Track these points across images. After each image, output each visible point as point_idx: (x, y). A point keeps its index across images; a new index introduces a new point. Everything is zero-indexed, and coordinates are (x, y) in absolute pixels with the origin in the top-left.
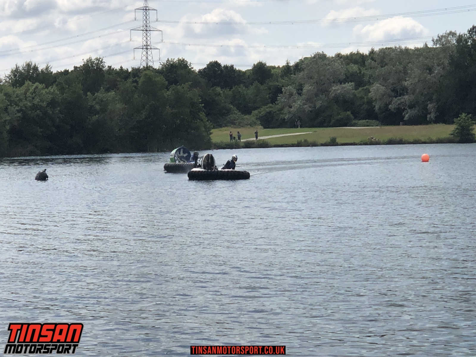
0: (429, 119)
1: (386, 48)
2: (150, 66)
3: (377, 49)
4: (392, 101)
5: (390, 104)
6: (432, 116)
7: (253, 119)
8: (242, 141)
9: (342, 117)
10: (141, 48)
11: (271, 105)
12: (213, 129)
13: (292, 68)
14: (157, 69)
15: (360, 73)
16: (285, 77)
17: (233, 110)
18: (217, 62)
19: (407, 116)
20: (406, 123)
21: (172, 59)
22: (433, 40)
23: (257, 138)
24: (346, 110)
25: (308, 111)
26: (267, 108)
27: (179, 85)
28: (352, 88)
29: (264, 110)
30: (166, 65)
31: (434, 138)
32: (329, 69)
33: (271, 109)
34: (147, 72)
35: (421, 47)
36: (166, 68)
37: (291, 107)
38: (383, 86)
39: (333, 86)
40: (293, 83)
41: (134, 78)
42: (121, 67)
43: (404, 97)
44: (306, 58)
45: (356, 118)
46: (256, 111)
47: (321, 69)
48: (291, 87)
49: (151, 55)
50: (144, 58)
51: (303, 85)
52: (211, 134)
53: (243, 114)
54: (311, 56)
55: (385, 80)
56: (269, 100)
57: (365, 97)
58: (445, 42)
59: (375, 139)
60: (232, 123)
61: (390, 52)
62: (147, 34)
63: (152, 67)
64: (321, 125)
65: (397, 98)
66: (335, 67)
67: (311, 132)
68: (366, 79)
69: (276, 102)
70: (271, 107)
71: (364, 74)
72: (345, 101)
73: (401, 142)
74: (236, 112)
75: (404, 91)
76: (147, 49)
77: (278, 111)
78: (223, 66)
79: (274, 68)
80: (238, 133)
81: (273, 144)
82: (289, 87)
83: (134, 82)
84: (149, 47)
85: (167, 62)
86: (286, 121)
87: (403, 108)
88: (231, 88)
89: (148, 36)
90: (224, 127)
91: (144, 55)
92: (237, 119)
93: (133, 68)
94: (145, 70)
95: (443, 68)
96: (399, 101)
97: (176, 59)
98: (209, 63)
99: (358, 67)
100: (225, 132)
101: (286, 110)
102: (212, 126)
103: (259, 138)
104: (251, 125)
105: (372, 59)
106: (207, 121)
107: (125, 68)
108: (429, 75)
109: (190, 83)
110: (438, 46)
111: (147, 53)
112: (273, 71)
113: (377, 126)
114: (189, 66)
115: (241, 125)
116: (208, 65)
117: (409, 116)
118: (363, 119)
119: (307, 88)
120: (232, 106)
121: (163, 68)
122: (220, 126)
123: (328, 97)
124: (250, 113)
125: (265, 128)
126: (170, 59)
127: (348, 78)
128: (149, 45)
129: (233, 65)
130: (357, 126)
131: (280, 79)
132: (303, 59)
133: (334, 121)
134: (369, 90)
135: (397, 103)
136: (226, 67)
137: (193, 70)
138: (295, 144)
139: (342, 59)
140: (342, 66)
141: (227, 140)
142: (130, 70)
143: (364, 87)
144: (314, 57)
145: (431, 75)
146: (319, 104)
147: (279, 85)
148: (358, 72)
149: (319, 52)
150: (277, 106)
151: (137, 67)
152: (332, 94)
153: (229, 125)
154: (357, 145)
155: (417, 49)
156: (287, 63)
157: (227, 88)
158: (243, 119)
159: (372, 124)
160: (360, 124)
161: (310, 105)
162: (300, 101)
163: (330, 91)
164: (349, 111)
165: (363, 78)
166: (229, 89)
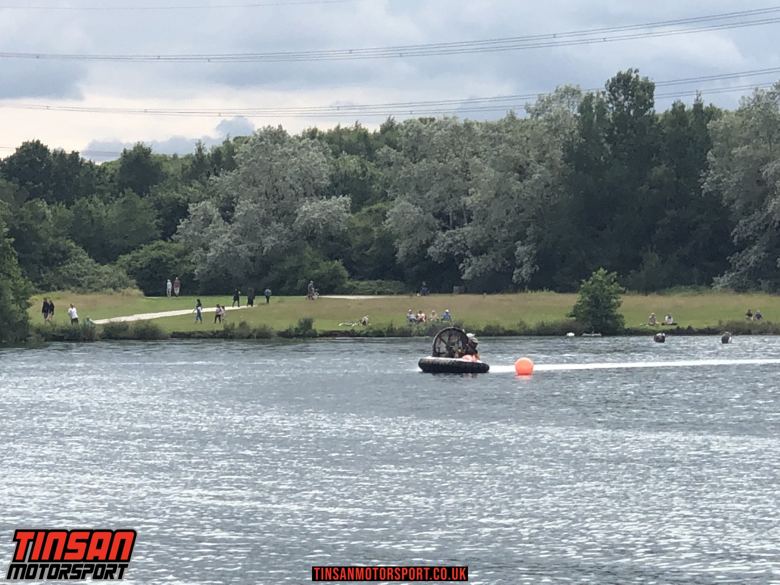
0: (517, 277)
3: (401, 120)
4: (433, 238)
5: (428, 245)
6: (525, 271)
7: (122, 274)
9: (323, 272)
11: (162, 243)
13: (209, 160)
15: (364, 174)
16: (193, 180)
17: (76, 254)
18: (38, 142)
19: (468, 271)
20: (469, 288)
22: (528, 108)
24: (332, 257)
25: (246, 257)
26: (154, 250)
28: (345, 208)
29: (147, 253)
31: (532, 323)
32: (293, 165)
33: (161, 252)
35: (502, 119)
37: (207, 249)
38: (416, 205)
39: (303, 203)
40: (212, 194)
43: (463, 230)
44: (240, 137)
45: (353, 275)
46: (128, 256)
47: (276, 164)
48: (208, 204)
51: (235, 200)
52: (29, 305)
53: (97, 262)
55: (420, 191)
56: (159, 233)
57: (375, 231)
60: (75, 283)
61: (434, 129)
65: (448, 231)
66: (307, 160)
68: (376, 188)
69: (174, 237)
70: (160, 248)
71: (372, 177)
72: (330, 238)
74: (81, 257)
75: (463, 216)
77: (178, 256)
78: (51, 150)
82: (203, 203)
87: (458, 254)
88: (70, 203)
90: (54, 290)
92: (86, 274)
95: (551, 167)
96: (450, 239)
98: (21, 144)
99: (360, 161)
101: (196, 255)
102: (32, 289)
104: (115, 288)
105: (392, 144)
106: (22, 276)
108: (519, 182)
113: (400, 293)
117: (473, 270)
118: (370, 279)
119: (244, 207)
120: (73, 244)
122: (46, 288)
123: (291, 228)
124: (113, 260)
125: (149, 295)
127: (336, 185)
129: (77, 153)
130: (354, 295)
131: (182, 185)
134: (384, 213)
135: (445, 244)
136: (60, 155)
138: (218, 332)
140: (325, 159)
143: (372, 205)
144: (262, 137)
145: (522, 182)
146: (269, 242)
147: (179, 199)
148: (360, 172)
149: (271, 126)
150: (176, 245)
152: (299, 221)
153: (65, 286)
156: (200, 150)
157: (61, 204)
158: (98, 274)
159: (389, 290)
160: (362, 289)
161: (251, 244)
162: (229, 234)
163: (296, 215)
164: (337, 259)
165: (372, 185)
166: (64, 206)
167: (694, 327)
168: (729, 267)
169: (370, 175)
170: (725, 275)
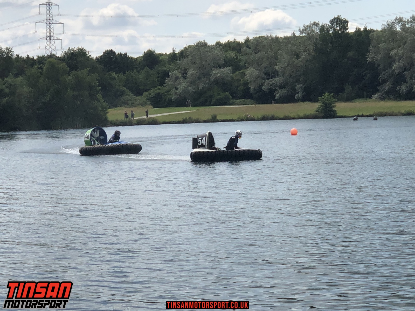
0: (297, 97)
1: (259, 37)
2: (53, 54)
3: (251, 38)
4: (264, 83)
5: (262, 85)
6: (299, 95)
7: (145, 99)
8: (134, 119)
9: (222, 97)
10: (45, 39)
11: (160, 87)
12: (109, 108)
13: (178, 55)
14: (60, 57)
15: (237, 58)
16: (171, 63)
18: (112, 50)
19: (277, 96)
20: (277, 102)
21: (72, 48)
22: (300, 30)
23: (147, 116)
24: (225, 91)
25: (192, 92)
26: (156, 90)
27: (79, 71)
28: (230, 72)
29: (154, 92)
30: (67, 54)
31: (302, 115)
32: (209, 56)
33: (159, 91)
34: (51, 59)
35: (290, 36)
36: (67, 55)
37: (177, 89)
38: (257, 70)
39: (214, 70)
40: (179, 68)
41: (39, 64)
42: (28, 56)
43: (275, 79)
44: (190, 46)
45: (234, 97)
46: (147, 92)
47: (203, 55)
48: (177, 72)
49: (54, 45)
50: (48, 47)
51: (187, 70)
52: (107, 113)
53: (135, 95)
54: (194, 44)
55: (258, 64)
56: (158, 83)
57: (241, 80)
58: (309, 31)
59: (251, 116)
60: (125, 104)
61: (263, 41)
62: (50, 27)
63: (55, 55)
64: (203, 104)
65: (270, 80)
66: (215, 54)
67: (195, 111)
68: (242, 64)
69: (164, 85)
70: (159, 89)
71: (240, 59)
72: (224, 84)
73: (273, 118)
74: (128, 93)
75: (275, 74)
76: (50, 39)
77: (166, 92)
78: (117, 53)
79: (161, 55)
80: (132, 111)
81: (162, 121)
82: (175, 71)
83: (39, 68)
84: (52, 38)
85: (68, 51)
86: (172, 101)
87: (274, 88)
88: (124, 73)
89: (52, 28)
90: (119, 107)
91: (48, 45)
92: (131, 100)
93: (38, 56)
94: (49, 58)
95: (309, 54)
96: (271, 83)
97: (76, 49)
98: (105, 51)
99: (235, 54)
100: (119, 111)
101: (173, 92)
102: (108, 106)
103: (149, 116)
104: (142, 105)
105: (248, 47)
106: (104, 102)
107: (31, 56)
108: (297, 60)
109: (88, 69)
110: (304, 35)
111: (50, 43)
112: (161, 58)
113: (251, 104)
114: (87, 54)
115: (133, 105)
116: (104, 53)
117: (279, 95)
118: (240, 99)
119: (191, 72)
120: (126, 89)
121: (65, 56)
122: (116, 106)
123: (209, 80)
124: (141, 94)
125: (155, 107)
126: (71, 48)
127: (227, 63)
128: (52, 36)
129: (126, 53)
130: (234, 105)
131: (167, 65)
132: (187, 47)
133: (214, 100)
134: (245, 73)
135: (270, 85)
136: (120, 55)
137: (91, 57)
138: (181, 121)
139: (221, 47)
140: (221, 53)
141: (122, 118)
142: (36, 58)
143: (241, 70)
144: (197, 45)
145: (298, 60)
146: (201, 86)
147: (166, 70)
148: (235, 58)
149: (201, 41)
150: (164, 88)
151: (41, 56)
152: (212, 77)
153: (123, 105)
154: (234, 121)
155: (286, 38)
156: (174, 51)
157: (121, 73)
158: (135, 100)
159: (247, 103)
160: (237, 103)
161: (194, 87)
162: (185, 83)
163: (211, 75)
164: (227, 91)
165: (240, 63)
166: (122, 74)
167: (364, 114)
168: (378, 91)
169: (239, 59)
170: (377, 94)
